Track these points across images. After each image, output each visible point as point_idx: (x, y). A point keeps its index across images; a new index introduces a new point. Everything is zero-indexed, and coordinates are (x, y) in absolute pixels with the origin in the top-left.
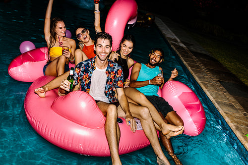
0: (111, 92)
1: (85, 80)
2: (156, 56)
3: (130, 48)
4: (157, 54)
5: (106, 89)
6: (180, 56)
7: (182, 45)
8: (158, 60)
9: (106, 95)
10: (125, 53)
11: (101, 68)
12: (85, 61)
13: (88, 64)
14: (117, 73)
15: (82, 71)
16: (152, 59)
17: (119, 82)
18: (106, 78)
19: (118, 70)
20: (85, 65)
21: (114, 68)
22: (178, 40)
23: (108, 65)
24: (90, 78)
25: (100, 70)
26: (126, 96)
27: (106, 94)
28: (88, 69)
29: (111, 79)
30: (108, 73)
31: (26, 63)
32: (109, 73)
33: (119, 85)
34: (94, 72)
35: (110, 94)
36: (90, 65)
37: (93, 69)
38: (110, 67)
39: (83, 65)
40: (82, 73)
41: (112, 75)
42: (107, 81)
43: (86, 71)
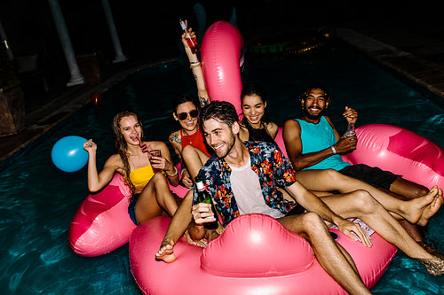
0: (276, 197)
1: (223, 199)
2: (316, 99)
3: (257, 106)
4: (316, 96)
5: (264, 196)
6: (405, 73)
7: (402, 54)
8: (321, 104)
9: (271, 206)
10: (254, 118)
11: (240, 165)
12: (207, 165)
13: (214, 167)
14: (275, 161)
15: (211, 186)
16: (312, 107)
17: (285, 175)
18: (257, 178)
19: (273, 154)
20: (211, 173)
21: (263, 153)
22: (393, 48)
23: (251, 154)
24: (229, 191)
25: (240, 169)
26: (310, 191)
27: (269, 204)
28: (219, 178)
29: (267, 175)
30: (256, 166)
31: (97, 219)
32: (258, 166)
33: (289, 180)
34: (232, 178)
35: (275, 200)
36: (218, 168)
37: (228, 172)
38: (256, 155)
39: (208, 175)
40: (213, 189)
41: (265, 168)
42: (262, 182)
43: (218, 183)
